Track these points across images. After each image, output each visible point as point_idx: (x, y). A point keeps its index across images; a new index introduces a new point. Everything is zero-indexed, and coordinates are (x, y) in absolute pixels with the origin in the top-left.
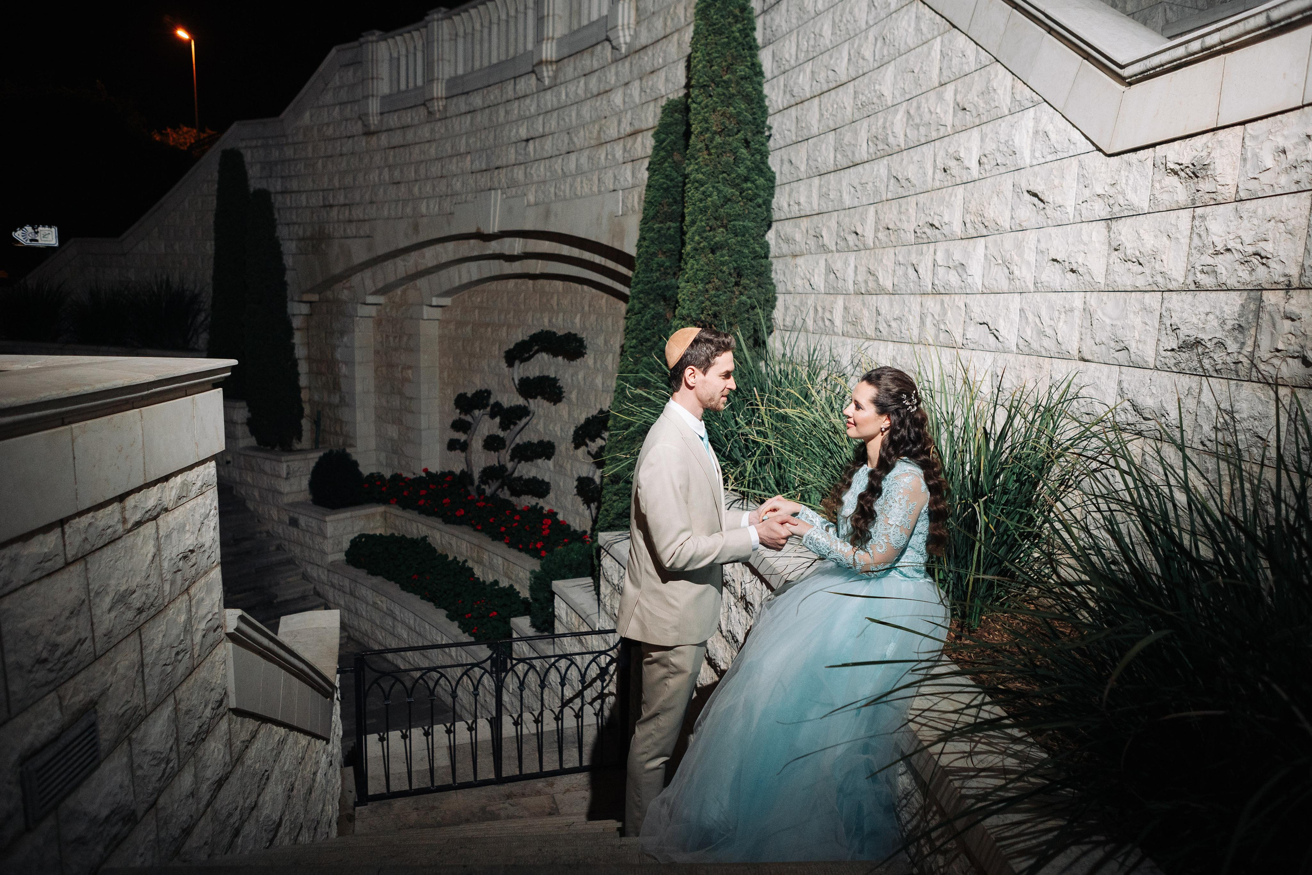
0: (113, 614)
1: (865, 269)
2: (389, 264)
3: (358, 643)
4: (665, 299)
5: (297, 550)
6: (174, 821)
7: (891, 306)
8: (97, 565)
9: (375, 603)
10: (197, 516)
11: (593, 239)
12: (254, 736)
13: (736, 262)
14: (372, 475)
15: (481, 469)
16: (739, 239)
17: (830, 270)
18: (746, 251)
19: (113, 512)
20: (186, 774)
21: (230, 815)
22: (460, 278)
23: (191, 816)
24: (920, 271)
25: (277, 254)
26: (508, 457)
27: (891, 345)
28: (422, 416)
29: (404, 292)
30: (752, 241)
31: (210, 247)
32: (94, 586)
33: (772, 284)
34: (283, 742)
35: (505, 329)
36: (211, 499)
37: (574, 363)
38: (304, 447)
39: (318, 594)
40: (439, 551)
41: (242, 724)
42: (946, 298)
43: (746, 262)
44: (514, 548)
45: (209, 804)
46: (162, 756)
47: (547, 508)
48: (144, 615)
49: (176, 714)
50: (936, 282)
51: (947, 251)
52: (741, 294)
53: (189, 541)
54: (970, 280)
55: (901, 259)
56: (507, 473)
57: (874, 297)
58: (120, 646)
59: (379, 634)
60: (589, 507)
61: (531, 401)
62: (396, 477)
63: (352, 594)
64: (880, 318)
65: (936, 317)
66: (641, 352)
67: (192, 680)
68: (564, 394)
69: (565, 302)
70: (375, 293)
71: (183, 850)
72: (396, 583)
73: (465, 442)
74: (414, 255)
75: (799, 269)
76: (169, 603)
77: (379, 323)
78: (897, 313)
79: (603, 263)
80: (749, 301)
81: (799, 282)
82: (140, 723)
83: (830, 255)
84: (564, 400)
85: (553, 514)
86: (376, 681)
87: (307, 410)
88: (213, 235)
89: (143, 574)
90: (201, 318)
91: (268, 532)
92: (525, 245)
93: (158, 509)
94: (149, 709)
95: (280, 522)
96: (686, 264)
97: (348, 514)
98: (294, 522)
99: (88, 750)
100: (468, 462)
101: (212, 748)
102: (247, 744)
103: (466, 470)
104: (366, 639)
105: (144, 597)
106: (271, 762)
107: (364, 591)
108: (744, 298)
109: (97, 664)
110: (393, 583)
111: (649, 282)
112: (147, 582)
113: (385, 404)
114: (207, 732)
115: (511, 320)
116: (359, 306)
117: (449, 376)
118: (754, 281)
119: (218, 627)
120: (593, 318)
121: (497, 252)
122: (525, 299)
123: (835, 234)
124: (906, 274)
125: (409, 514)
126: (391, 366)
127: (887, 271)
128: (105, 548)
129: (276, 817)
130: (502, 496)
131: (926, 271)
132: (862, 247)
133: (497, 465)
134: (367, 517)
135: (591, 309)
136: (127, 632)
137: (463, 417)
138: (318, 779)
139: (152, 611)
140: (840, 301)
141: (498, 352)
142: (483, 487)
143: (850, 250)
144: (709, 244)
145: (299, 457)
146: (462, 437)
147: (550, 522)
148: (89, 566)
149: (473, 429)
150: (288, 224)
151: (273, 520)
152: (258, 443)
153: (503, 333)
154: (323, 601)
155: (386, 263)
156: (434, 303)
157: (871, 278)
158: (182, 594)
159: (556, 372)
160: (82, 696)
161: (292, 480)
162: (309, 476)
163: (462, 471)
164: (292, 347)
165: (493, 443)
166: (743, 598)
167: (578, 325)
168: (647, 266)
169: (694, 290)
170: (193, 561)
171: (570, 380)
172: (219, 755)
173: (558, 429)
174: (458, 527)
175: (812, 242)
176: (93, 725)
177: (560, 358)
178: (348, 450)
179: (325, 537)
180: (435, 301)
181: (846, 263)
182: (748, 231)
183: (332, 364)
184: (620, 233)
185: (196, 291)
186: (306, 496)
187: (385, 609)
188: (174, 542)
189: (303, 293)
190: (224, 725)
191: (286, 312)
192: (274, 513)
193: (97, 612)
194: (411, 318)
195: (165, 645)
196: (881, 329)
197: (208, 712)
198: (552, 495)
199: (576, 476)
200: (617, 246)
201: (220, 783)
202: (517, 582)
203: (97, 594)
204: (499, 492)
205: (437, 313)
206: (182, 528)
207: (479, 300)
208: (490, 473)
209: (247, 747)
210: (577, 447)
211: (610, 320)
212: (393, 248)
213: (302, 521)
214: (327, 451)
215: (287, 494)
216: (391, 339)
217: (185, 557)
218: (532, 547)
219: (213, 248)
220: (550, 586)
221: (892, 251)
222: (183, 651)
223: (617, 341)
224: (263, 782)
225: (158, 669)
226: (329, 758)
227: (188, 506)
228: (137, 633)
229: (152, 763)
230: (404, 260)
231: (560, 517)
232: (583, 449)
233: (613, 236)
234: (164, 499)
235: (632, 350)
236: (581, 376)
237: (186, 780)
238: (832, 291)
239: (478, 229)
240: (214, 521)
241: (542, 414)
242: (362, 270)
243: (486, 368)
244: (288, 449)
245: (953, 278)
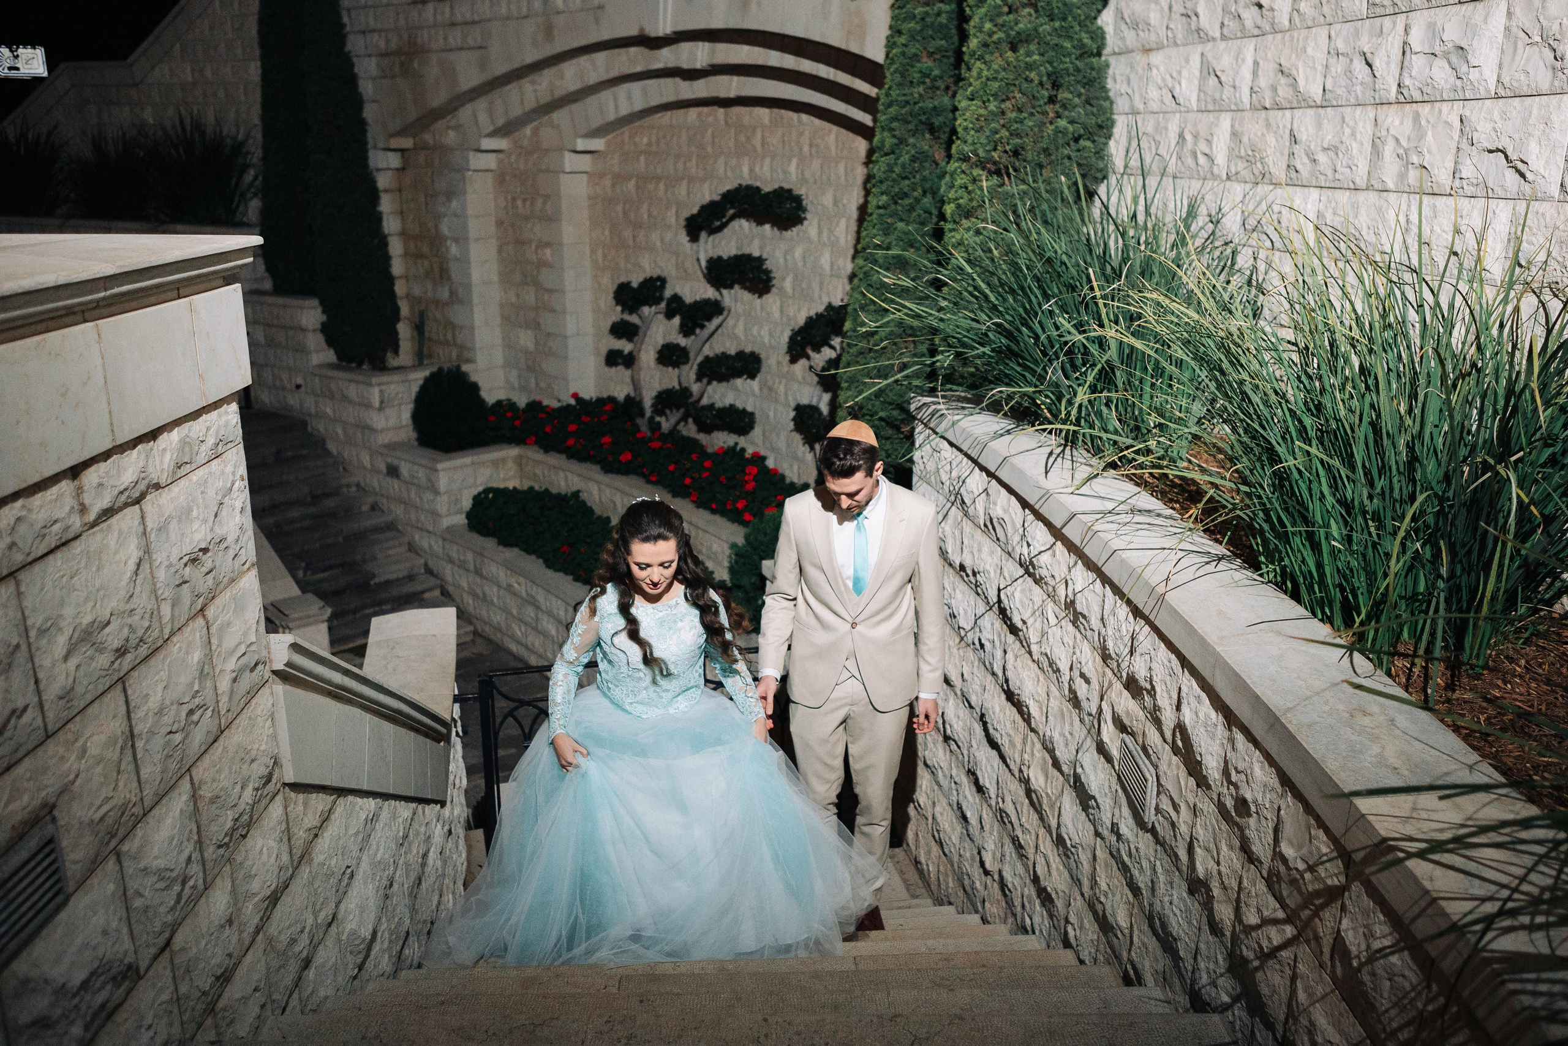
0: (72, 663)
1: (1272, 66)
2: (512, 89)
3: (489, 641)
4: (932, 130)
5: (399, 511)
6: (201, 966)
7: (1319, 126)
8: (38, 585)
9: (510, 586)
10: (211, 493)
11: (817, 38)
12: (326, 819)
13: (1051, 63)
14: (499, 403)
15: (654, 394)
16: (1057, 24)
17: (1209, 71)
18: (1067, 45)
19: (60, 496)
20: (218, 893)
21: (293, 941)
22: (616, 108)
23: (230, 955)
24: (1377, 63)
25: (352, 80)
26: (693, 376)
27: (1315, 193)
28: (568, 317)
29: (535, 133)
30: (1077, 28)
31: (254, 70)
32: (35, 621)
33: (1108, 98)
34: (374, 819)
35: (685, 182)
36: (235, 463)
37: (788, 234)
38: (403, 364)
39: (429, 571)
40: (598, 511)
41: (306, 804)
42: (1425, 110)
43: (1067, 64)
44: (706, 508)
45: (258, 930)
46: (174, 874)
47: (750, 451)
48: (129, 657)
49: (195, 804)
50: (1407, 82)
51: (1431, 26)
52: (1058, 116)
53: (198, 535)
54: (1474, 75)
55: (1340, 45)
56: (692, 400)
57: (1288, 113)
58: (90, 710)
59: (516, 628)
60: (812, 449)
61: (725, 292)
62: (534, 406)
63: (478, 572)
64: (1297, 149)
65: (1404, 143)
66: (894, 214)
67: (219, 747)
68: (774, 282)
69: (774, 140)
70: (494, 134)
71: (221, 1004)
72: (539, 557)
73: (631, 353)
74: (548, 74)
75: (1155, 71)
76: (172, 634)
77: (501, 179)
78: (1329, 138)
79: (831, 77)
80: (1071, 128)
81: (1153, 93)
82: (134, 827)
83: (1210, 45)
84: (774, 290)
85: (758, 459)
86: (510, 714)
87: (405, 309)
88: (257, 52)
89: (122, 593)
90: (249, 176)
91: (358, 485)
92: (713, 52)
93: (142, 486)
94: (148, 803)
95: (375, 470)
96: (969, 69)
97: (468, 460)
98: (393, 471)
99: (43, 883)
100: (636, 384)
101: (259, 846)
102: (316, 834)
103: (632, 394)
104: (499, 635)
105: (126, 631)
106: (355, 849)
107: (494, 569)
108: (1062, 123)
109: (50, 745)
110: (534, 557)
111: (907, 102)
112: (129, 607)
113: (514, 299)
114: (249, 825)
115: (693, 170)
116: (471, 154)
117: (605, 256)
118: (1079, 95)
119: (256, 664)
120: (816, 164)
121: (670, 65)
122: (713, 137)
123: (1219, 9)
124: (1349, 72)
125: (554, 459)
126: (520, 243)
127: (1315, 68)
128: (51, 557)
129: (366, 932)
130: (685, 433)
131: (1388, 63)
132: (1268, 28)
133: (677, 387)
134: (496, 464)
135: (814, 150)
136: (101, 688)
137: (627, 317)
138: (430, 860)
139: (143, 651)
140: (1225, 122)
141: (674, 220)
142: (658, 419)
143: (1245, 35)
144: (1008, 35)
145: (396, 377)
146: (626, 346)
147: (755, 470)
148: (23, 589)
149: (641, 334)
150: (364, 32)
151: (365, 468)
152: (339, 358)
153: (682, 189)
154: (438, 582)
155: (509, 87)
156: (580, 148)
157: (1283, 81)
158: (192, 618)
159: (761, 248)
160: (26, 798)
161: (388, 411)
162: (411, 406)
163: (628, 397)
164: (378, 219)
165: (671, 356)
166: (1070, 605)
167: (794, 176)
168: (903, 76)
169: (982, 111)
170: (208, 565)
171: (782, 260)
172: (269, 857)
173: (765, 333)
174: (624, 478)
175: (1179, 26)
176: (50, 844)
177: (767, 227)
178: (465, 368)
179: (437, 493)
180: (581, 144)
181: (1238, 57)
182: (1070, 11)
183: (436, 242)
184: (860, 30)
185: (240, 137)
186: (408, 433)
187: (524, 594)
188: (172, 536)
189: (392, 136)
190: (276, 810)
191: (366, 166)
192: (366, 459)
193: (44, 661)
194: (547, 171)
195: (168, 702)
196: (1299, 167)
197: (248, 796)
198: (757, 432)
199: (793, 404)
200: (854, 48)
201: (274, 899)
202: (709, 558)
203: (42, 632)
204: (681, 427)
205: (585, 163)
206: (185, 515)
207: (645, 140)
208: (668, 400)
209: (316, 836)
210: (793, 360)
211: (841, 168)
212: (516, 64)
213: (405, 470)
214: (435, 369)
215: (382, 430)
216: (519, 203)
217: (194, 561)
218: (730, 507)
219: (260, 71)
220: (758, 568)
221: (1323, 32)
222: (199, 707)
223: (854, 199)
224: (344, 884)
225: (158, 741)
226: (447, 828)
227: (195, 477)
228: (119, 686)
229: (157, 886)
230: (533, 83)
231: (770, 463)
232: (803, 363)
233: (849, 33)
234: (150, 469)
235: (882, 211)
236: (798, 253)
237: (219, 902)
238: (1210, 107)
239: (642, 29)
240: (241, 497)
241: (740, 310)
242: (472, 100)
243: (658, 244)
244: (380, 366)
245: (1441, 74)
